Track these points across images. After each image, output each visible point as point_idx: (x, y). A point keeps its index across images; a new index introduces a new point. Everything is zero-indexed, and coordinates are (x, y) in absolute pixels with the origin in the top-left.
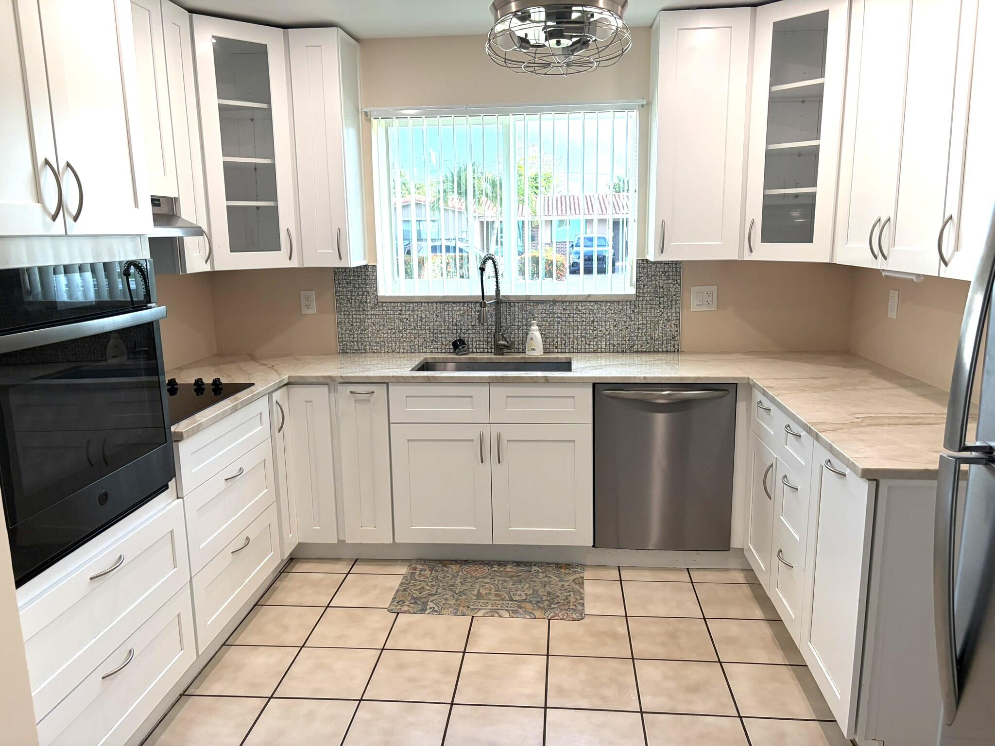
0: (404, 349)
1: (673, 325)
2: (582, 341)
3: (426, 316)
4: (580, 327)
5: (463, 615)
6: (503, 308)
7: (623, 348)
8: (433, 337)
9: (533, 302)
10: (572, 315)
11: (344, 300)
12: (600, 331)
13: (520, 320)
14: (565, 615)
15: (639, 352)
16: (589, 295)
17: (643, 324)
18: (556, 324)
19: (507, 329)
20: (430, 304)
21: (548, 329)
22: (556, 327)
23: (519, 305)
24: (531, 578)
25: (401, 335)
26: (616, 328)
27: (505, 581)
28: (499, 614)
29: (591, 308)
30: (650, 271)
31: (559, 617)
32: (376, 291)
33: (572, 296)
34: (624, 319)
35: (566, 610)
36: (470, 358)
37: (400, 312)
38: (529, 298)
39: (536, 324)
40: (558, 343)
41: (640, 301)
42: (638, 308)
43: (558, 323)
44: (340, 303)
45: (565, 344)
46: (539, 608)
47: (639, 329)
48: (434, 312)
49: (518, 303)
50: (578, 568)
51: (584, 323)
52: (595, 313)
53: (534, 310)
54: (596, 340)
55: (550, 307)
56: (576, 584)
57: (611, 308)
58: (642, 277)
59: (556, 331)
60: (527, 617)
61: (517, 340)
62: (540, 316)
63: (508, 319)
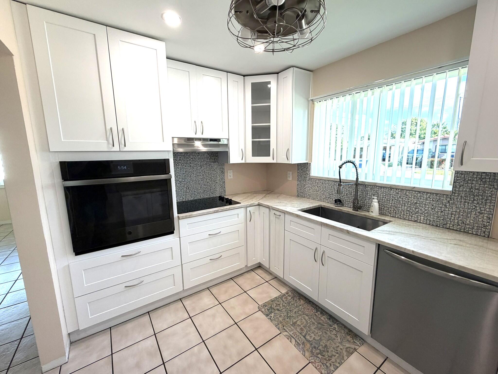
1: (485, 218)
2: (407, 213)
4: (406, 205)
5: (279, 329)
6: (360, 188)
7: (438, 224)
8: (329, 196)
9: (379, 187)
10: (402, 197)
12: (421, 210)
13: (371, 195)
14: (319, 367)
15: (450, 229)
16: (414, 187)
17: (456, 211)
18: (391, 201)
19: (363, 198)
21: (386, 203)
23: (371, 187)
24: (328, 331)
26: (433, 210)
27: (313, 323)
28: (291, 340)
29: (415, 195)
30: (467, 177)
31: (315, 365)
32: (310, 173)
33: (402, 186)
34: (441, 206)
35: (323, 364)
38: (376, 184)
39: (376, 199)
40: (391, 211)
41: (456, 196)
42: (453, 200)
44: (298, 177)
45: (395, 213)
46: (312, 351)
47: (452, 214)
48: (330, 185)
50: (358, 342)
51: (410, 203)
52: (418, 199)
53: (379, 191)
54: (417, 214)
55: (388, 190)
56: (346, 351)
57: (431, 197)
58: (459, 180)
59: (391, 205)
60: (301, 352)
61: (368, 205)
62: (382, 195)
63: (364, 194)
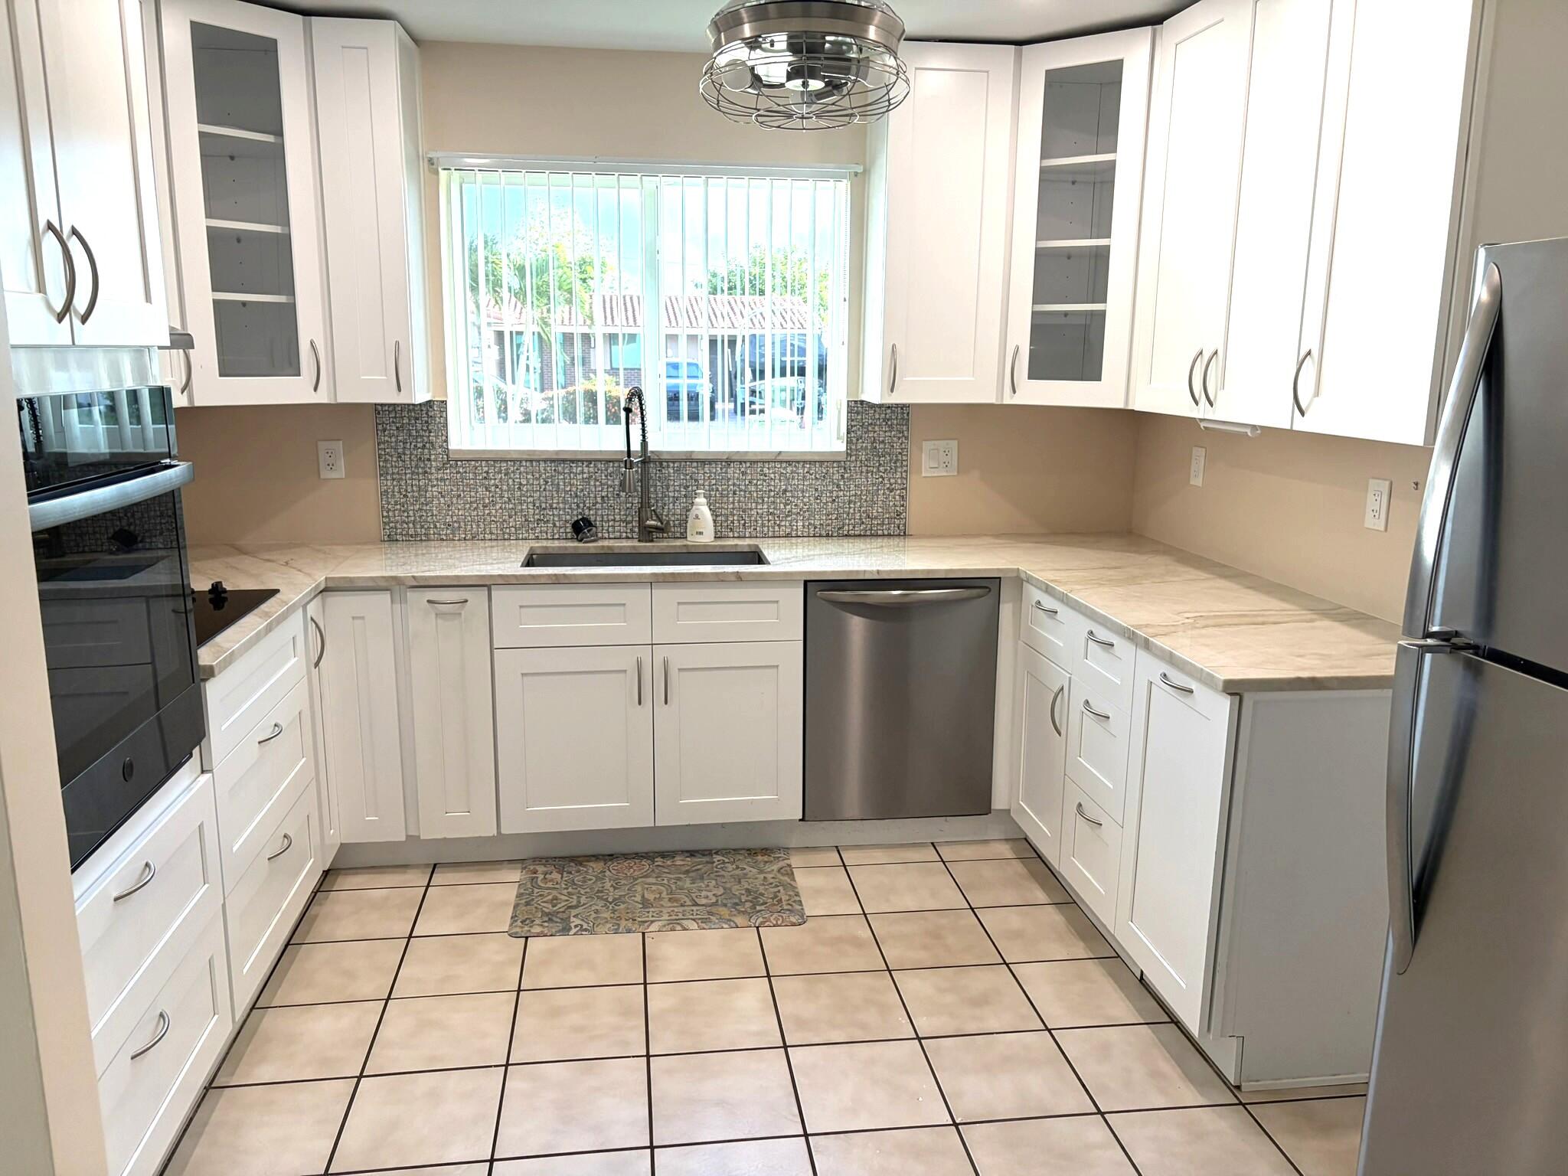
0: (491, 533)
1: (897, 497)
2: (769, 521)
3: (528, 482)
4: (766, 499)
5: (629, 931)
6: (652, 469)
7: (828, 531)
8: (539, 514)
9: (697, 462)
10: (755, 482)
11: (392, 456)
12: (796, 505)
13: (677, 488)
14: (779, 919)
15: (850, 536)
16: (780, 452)
17: (856, 495)
18: (730, 495)
19: (657, 501)
20: (534, 464)
21: (719, 503)
22: (731, 499)
23: (676, 465)
24: (716, 872)
25: (487, 512)
26: (818, 501)
27: (679, 879)
28: (682, 926)
29: (782, 471)
30: (866, 418)
31: (771, 922)
32: (446, 441)
33: (755, 453)
34: (830, 488)
35: (779, 912)
36: (603, 547)
37: (485, 475)
38: (691, 456)
39: (703, 495)
40: (733, 523)
41: (853, 462)
42: (848, 471)
43: (734, 493)
44: (386, 461)
45: (744, 525)
46: (739, 912)
47: (850, 502)
48: (540, 476)
49: (674, 462)
50: (780, 853)
51: (772, 494)
52: (789, 479)
53: (698, 473)
54: (789, 519)
55: (721, 469)
56: (783, 875)
57: (811, 472)
58: (855, 426)
59: (731, 506)
60: (725, 926)
61: (673, 519)
62: (707, 483)
63: (658, 487)
